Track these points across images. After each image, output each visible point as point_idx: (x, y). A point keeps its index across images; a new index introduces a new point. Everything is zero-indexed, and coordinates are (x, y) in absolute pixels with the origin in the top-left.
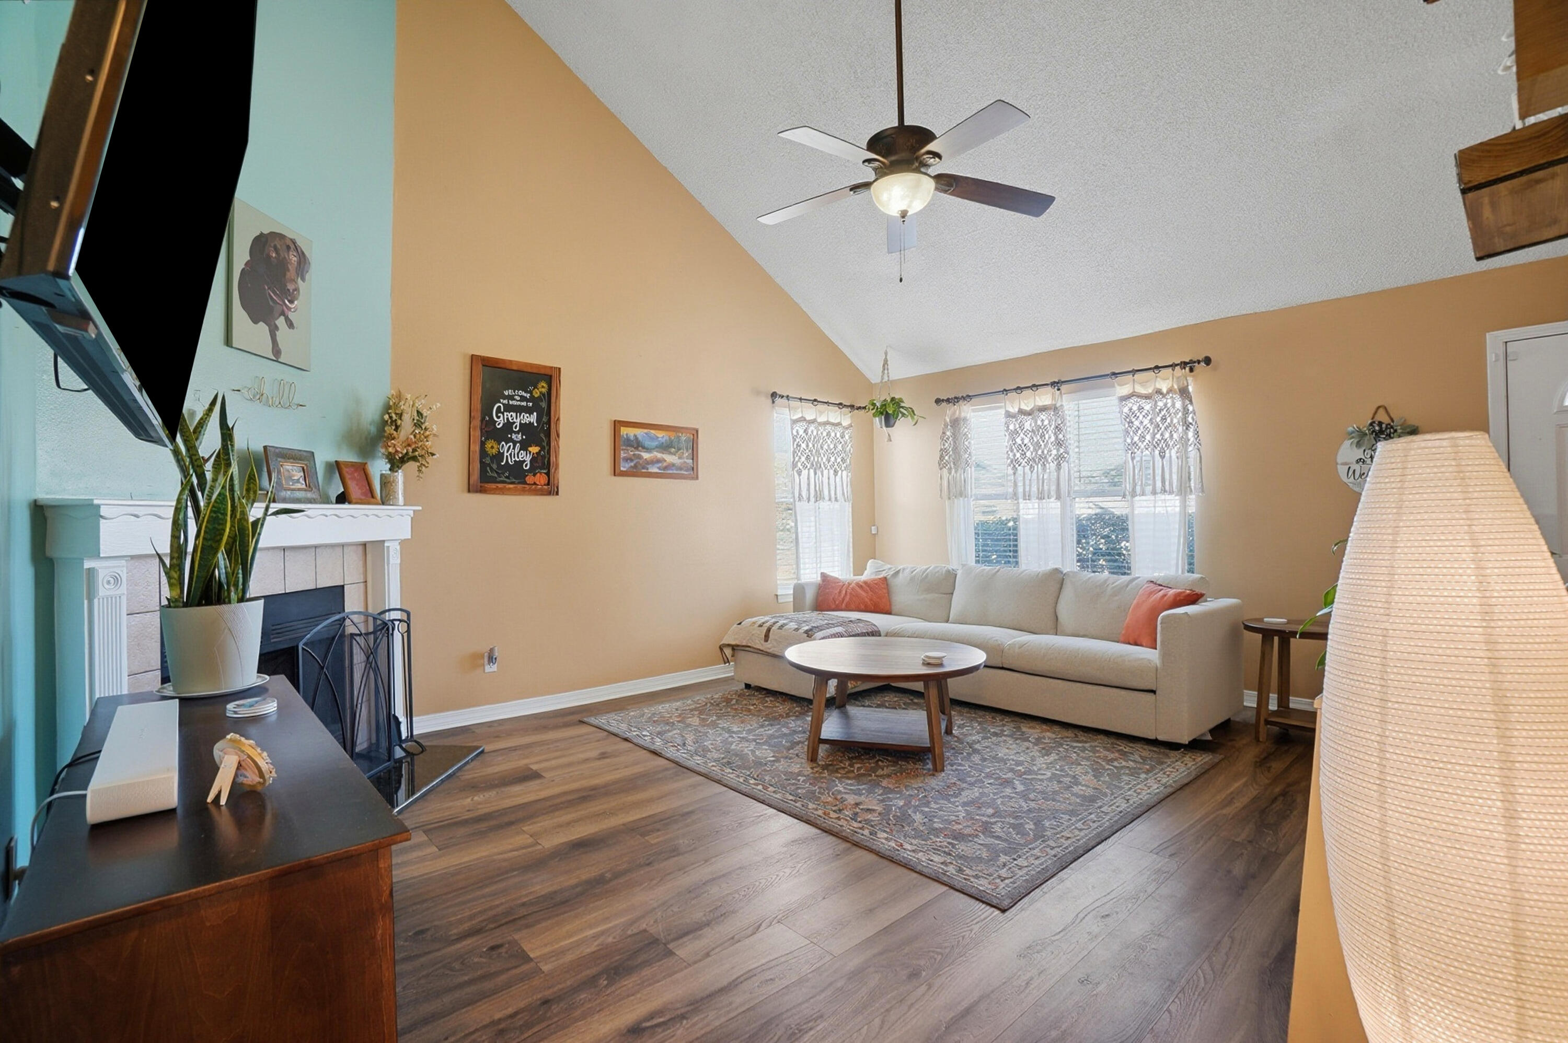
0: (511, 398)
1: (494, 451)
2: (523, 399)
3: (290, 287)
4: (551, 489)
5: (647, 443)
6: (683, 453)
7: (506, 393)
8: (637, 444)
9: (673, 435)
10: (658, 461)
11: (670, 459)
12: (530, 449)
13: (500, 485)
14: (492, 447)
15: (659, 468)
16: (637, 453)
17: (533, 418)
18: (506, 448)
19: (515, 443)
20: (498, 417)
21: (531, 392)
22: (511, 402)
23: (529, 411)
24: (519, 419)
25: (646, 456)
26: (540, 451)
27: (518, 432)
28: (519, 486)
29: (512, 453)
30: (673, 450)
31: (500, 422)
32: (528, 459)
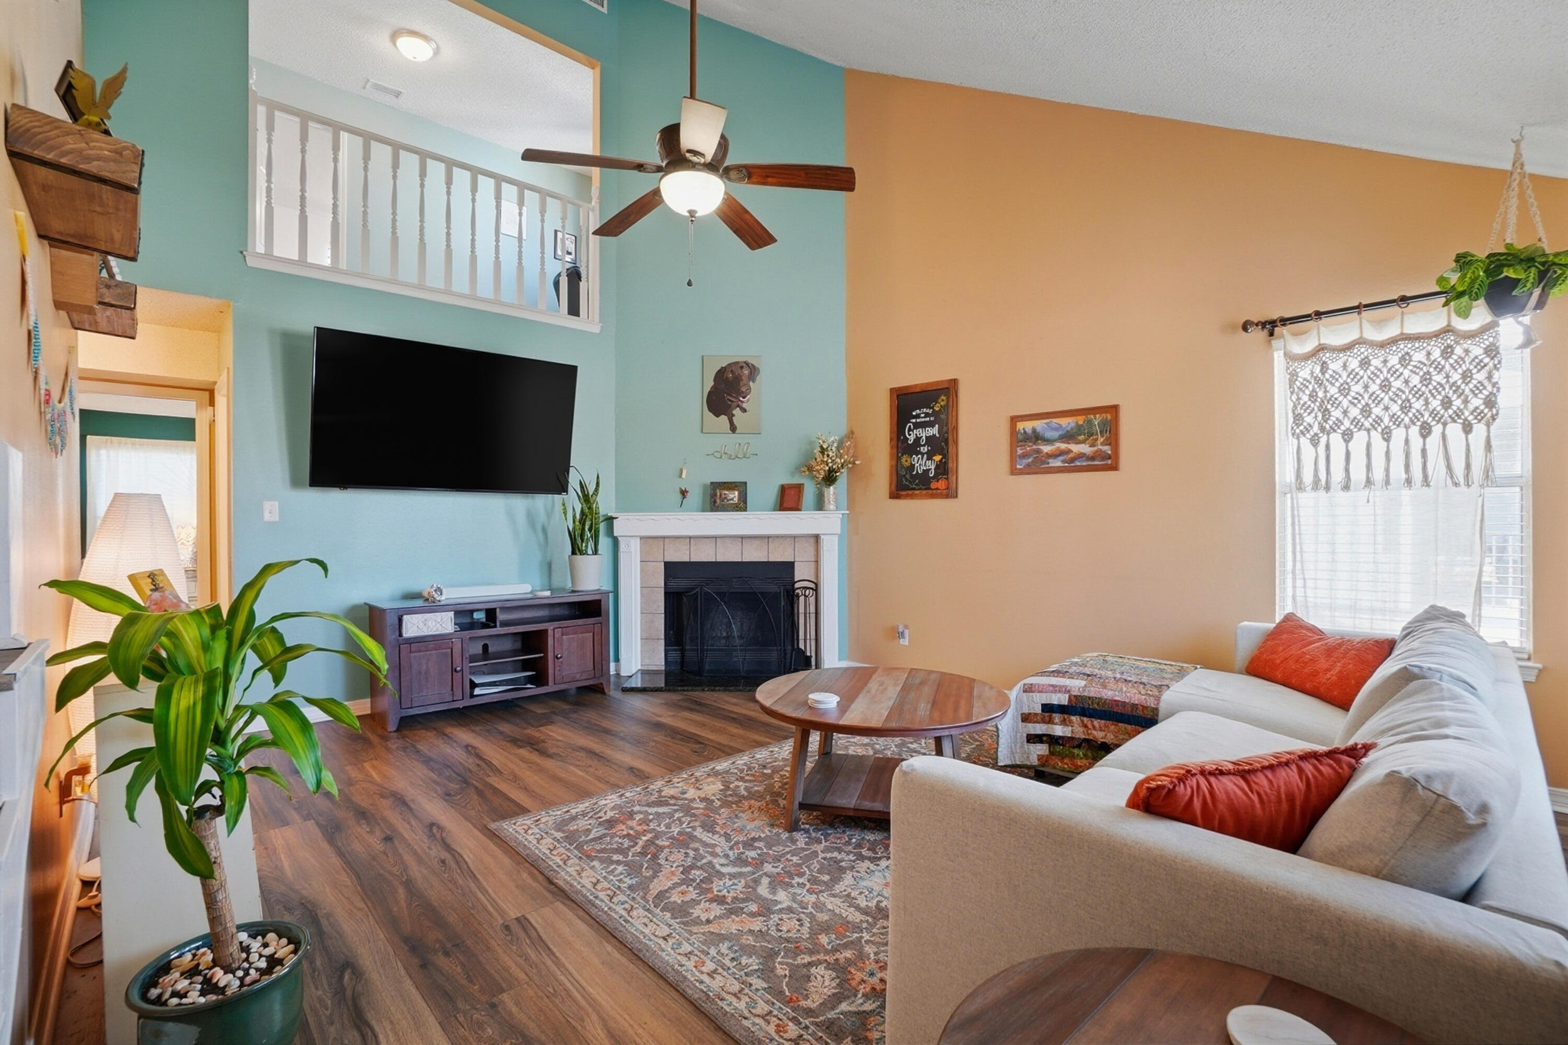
0: (918, 416)
1: (907, 464)
2: (927, 415)
3: (743, 389)
4: (951, 493)
5: (1049, 434)
6: (1097, 439)
7: (914, 413)
8: (1037, 437)
9: (1081, 420)
10: (1062, 453)
11: (1076, 448)
12: (934, 458)
13: (910, 492)
14: (906, 461)
15: (1063, 461)
16: (1035, 447)
17: (934, 431)
18: (916, 461)
19: (923, 454)
20: (910, 435)
21: (932, 408)
22: (918, 420)
23: (930, 424)
24: (924, 433)
25: (1046, 449)
26: (942, 459)
27: (924, 445)
28: (924, 492)
29: (923, 464)
30: (1081, 437)
31: (911, 439)
32: (933, 467)
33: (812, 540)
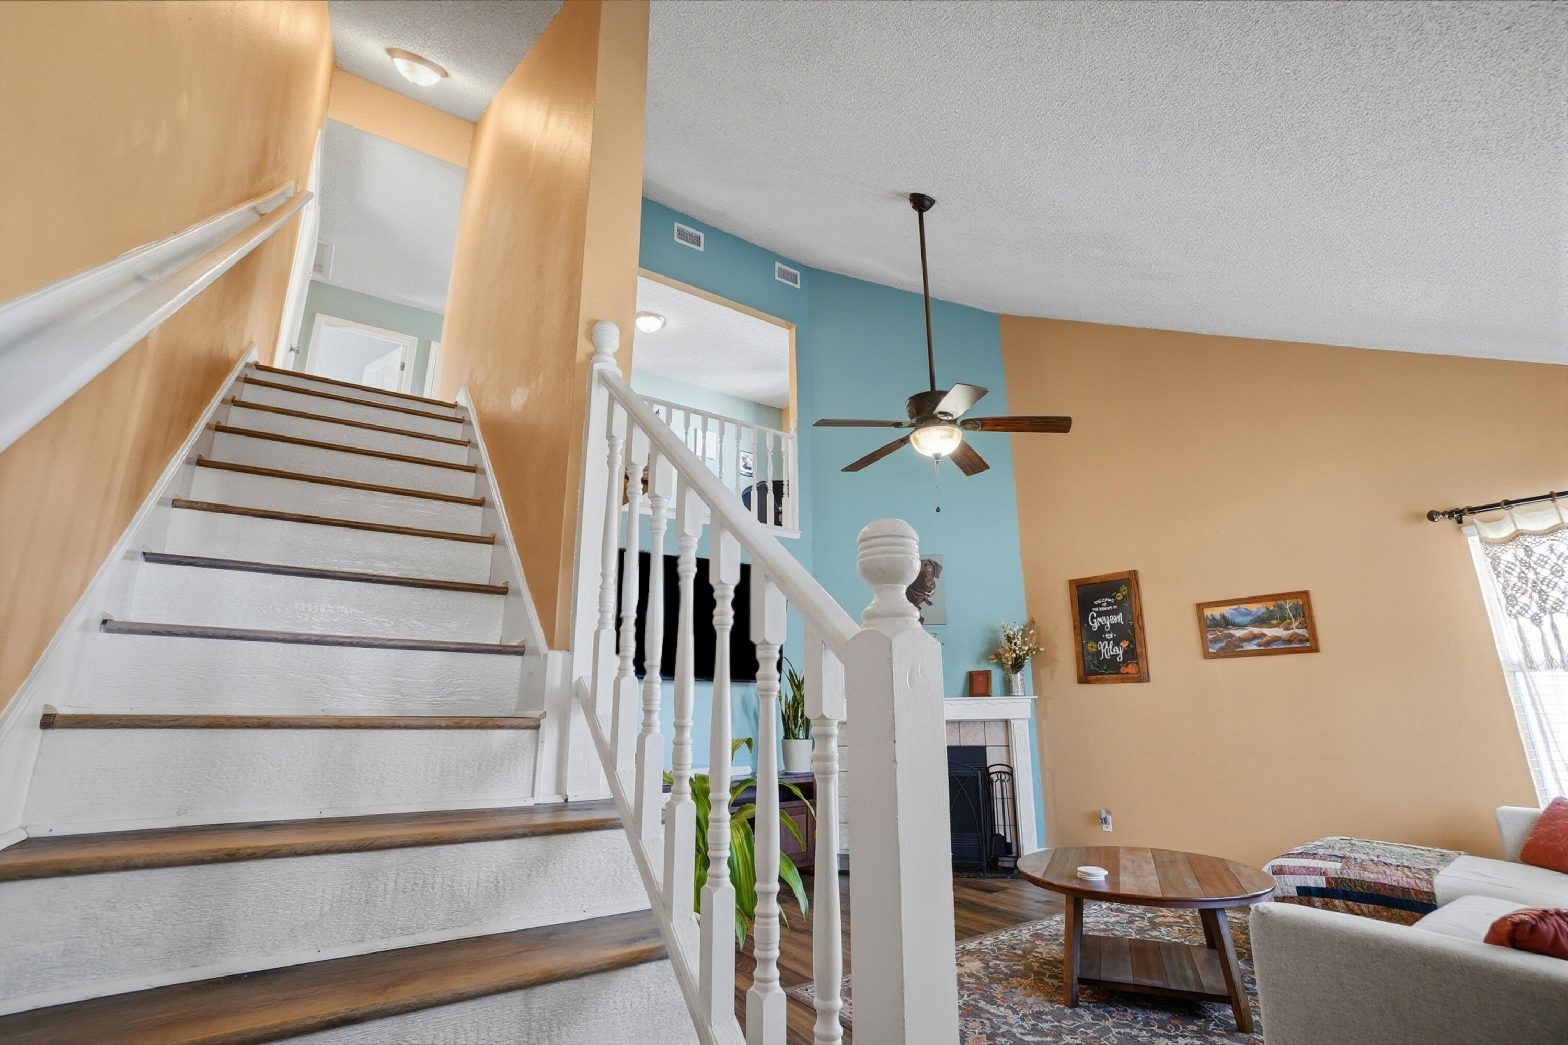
0: (1100, 605)
1: (1094, 650)
2: (1109, 604)
3: (928, 585)
4: (1143, 677)
5: (1239, 620)
6: (1291, 623)
7: (1096, 603)
8: (1226, 622)
9: (1271, 605)
10: (1255, 637)
11: (1270, 632)
12: (1121, 644)
13: (1099, 677)
14: (1092, 647)
15: (1259, 645)
16: (1227, 632)
17: (1119, 618)
18: (1102, 646)
19: (1109, 641)
20: (1093, 623)
21: (1114, 597)
22: (1100, 609)
23: (1115, 613)
24: (1108, 621)
25: (1238, 633)
26: (1129, 644)
27: (1109, 632)
28: (1114, 676)
29: (1108, 650)
30: (1275, 622)
31: (1096, 626)
32: (1121, 653)
33: (1002, 725)
